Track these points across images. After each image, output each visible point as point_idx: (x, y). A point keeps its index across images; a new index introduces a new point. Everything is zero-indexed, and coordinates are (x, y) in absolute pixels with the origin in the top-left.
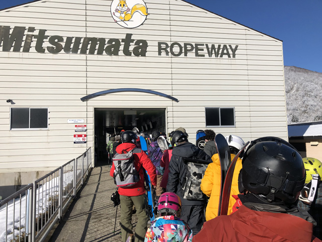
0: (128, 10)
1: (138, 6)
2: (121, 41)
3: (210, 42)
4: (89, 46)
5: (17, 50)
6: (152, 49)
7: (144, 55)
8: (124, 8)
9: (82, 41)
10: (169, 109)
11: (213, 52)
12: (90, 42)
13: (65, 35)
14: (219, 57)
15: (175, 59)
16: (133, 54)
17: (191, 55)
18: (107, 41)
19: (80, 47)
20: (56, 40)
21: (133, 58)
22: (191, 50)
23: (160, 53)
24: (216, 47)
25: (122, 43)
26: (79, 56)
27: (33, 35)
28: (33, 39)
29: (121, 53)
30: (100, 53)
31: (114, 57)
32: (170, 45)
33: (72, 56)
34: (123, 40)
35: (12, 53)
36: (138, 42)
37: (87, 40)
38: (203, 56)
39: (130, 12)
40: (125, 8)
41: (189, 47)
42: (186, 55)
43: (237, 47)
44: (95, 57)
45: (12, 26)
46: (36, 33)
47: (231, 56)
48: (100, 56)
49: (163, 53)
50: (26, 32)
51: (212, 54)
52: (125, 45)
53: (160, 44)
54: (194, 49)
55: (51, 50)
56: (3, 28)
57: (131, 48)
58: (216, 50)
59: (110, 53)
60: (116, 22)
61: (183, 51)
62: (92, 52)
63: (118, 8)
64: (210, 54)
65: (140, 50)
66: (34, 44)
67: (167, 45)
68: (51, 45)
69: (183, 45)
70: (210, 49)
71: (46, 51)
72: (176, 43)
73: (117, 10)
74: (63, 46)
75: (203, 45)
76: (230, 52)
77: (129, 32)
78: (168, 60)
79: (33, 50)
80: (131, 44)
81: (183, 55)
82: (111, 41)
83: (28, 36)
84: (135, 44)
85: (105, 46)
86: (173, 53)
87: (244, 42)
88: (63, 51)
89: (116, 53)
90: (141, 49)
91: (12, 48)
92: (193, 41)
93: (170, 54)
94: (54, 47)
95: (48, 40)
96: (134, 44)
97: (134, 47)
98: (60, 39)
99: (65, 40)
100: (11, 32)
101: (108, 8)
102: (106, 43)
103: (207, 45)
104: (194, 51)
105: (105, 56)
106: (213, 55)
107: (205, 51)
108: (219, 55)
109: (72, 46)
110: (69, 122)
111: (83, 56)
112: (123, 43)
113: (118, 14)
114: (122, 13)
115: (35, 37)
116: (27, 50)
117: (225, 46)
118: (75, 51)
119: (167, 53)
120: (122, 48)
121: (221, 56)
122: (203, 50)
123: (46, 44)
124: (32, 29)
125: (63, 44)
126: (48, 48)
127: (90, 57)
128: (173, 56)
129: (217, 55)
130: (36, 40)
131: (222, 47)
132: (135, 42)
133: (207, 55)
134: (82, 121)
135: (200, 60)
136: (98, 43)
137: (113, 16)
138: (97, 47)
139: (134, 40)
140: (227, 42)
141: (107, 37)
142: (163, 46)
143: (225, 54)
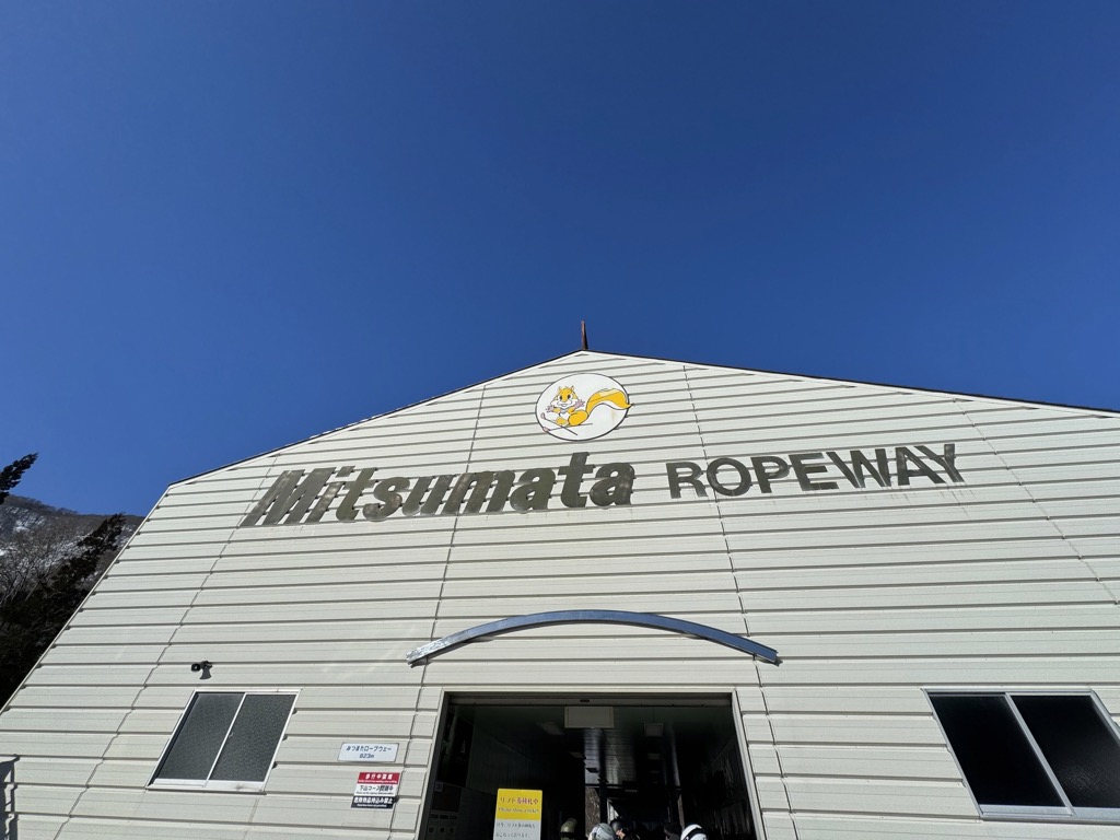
0: (581, 403)
1: (602, 394)
2: (556, 472)
3: (841, 446)
4: (470, 492)
5: (294, 519)
6: (649, 484)
7: (624, 502)
8: (569, 402)
9: (454, 483)
10: (746, 700)
11: (865, 471)
12: (474, 483)
13: (416, 474)
14: (894, 486)
15: (730, 506)
16: (589, 503)
17: (788, 486)
18: (518, 475)
19: (446, 498)
21: (592, 512)
22: (784, 470)
23: (675, 492)
25: (558, 478)
26: (435, 521)
27: (345, 483)
28: (341, 492)
29: (555, 502)
30: (495, 507)
31: (534, 517)
32: (704, 468)
33: (420, 522)
34: (562, 470)
35: (278, 529)
36: (607, 469)
37: (467, 479)
39: (583, 408)
40: (572, 402)
41: (771, 468)
42: (765, 488)
43: (950, 448)
44: (482, 519)
46: (353, 477)
47: (944, 476)
48: (493, 517)
49: (688, 493)
50: (332, 479)
51: (862, 478)
52: (566, 481)
53: (672, 468)
54: (792, 470)
55: (372, 513)
57: (585, 487)
59: (522, 505)
60: (548, 432)
61: (754, 479)
62: (473, 509)
63: (555, 403)
64: (855, 478)
65: (613, 489)
66: (337, 502)
67: (697, 470)
68: (375, 501)
69: (748, 463)
70: (850, 466)
71: (360, 515)
72: (725, 460)
73: (551, 409)
74: (405, 500)
75: (819, 456)
76: (934, 466)
77: (580, 448)
78: (706, 508)
79: (329, 515)
80: (585, 476)
81: (755, 490)
82: (529, 474)
83: (332, 485)
84: (597, 476)
85: (513, 489)
86: (719, 489)
88: (399, 512)
89: (540, 504)
90: (616, 486)
91: (286, 517)
92: (782, 449)
93: (709, 491)
94: (382, 503)
95: (372, 490)
96: (593, 475)
97: (593, 482)
98: (403, 483)
99: (412, 486)
100: (300, 483)
101: (531, 408)
102: (516, 481)
103: (832, 455)
104: (792, 474)
105: (509, 515)
106: (870, 482)
107: (834, 471)
108: (894, 480)
109: (425, 498)
110: (344, 756)
111: (449, 521)
112: (564, 477)
113: (553, 416)
114: (562, 411)
115: (348, 485)
116: (316, 517)
117: (902, 452)
118: (430, 508)
119: (700, 489)
120: (558, 489)
121: (903, 482)
122: (822, 469)
123: (366, 499)
124: (346, 472)
126: (367, 507)
127: (467, 521)
128: (720, 496)
129: (883, 476)
130: (347, 491)
131: (890, 455)
132: (596, 470)
133: (845, 484)
134: (391, 754)
136: (496, 482)
137: (541, 421)
138: (490, 493)
139: (594, 466)
141: (520, 468)
142: (684, 472)
143: (913, 473)
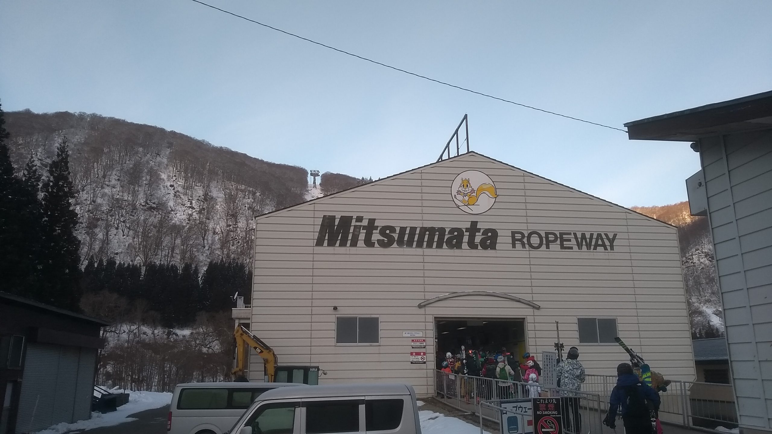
0: (473, 191)
1: (484, 187)
2: (464, 230)
3: (579, 230)
4: (426, 237)
5: (343, 244)
6: (504, 240)
7: (494, 248)
8: (467, 189)
9: (418, 232)
10: (529, 319)
11: (584, 243)
12: (428, 233)
13: (398, 225)
14: (592, 250)
15: (534, 253)
16: (479, 247)
17: (555, 247)
18: (447, 230)
19: (416, 239)
20: (388, 232)
21: (480, 252)
22: (555, 241)
23: (514, 246)
24: (588, 236)
25: (465, 233)
26: (414, 250)
27: (361, 226)
28: (362, 231)
29: (465, 245)
30: (440, 246)
31: (456, 252)
32: (526, 235)
33: (406, 250)
34: (467, 230)
35: (337, 249)
36: (486, 231)
37: (424, 230)
38: (571, 248)
39: (475, 194)
40: (469, 190)
41: (551, 237)
42: (548, 247)
43: (615, 235)
44: (433, 251)
45: (338, 216)
46: (365, 223)
47: (609, 248)
48: (439, 250)
49: (518, 245)
50: (354, 223)
51: (582, 245)
53: (513, 233)
54: (559, 240)
55: (382, 244)
56: (328, 219)
57: (478, 239)
58: (588, 240)
59: (451, 246)
60: (458, 207)
61: (544, 242)
62: (430, 246)
63: (460, 189)
64: (580, 246)
65: (489, 241)
66: (362, 236)
67: (522, 234)
68: (382, 238)
69: (543, 235)
70: (579, 240)
71: (376, 245)
72: (535, 233)
73: (459, 192)
74: (396, 238)
75: (570, 234)
76: (607, 243)
77: (474, 219)
78: (525, 254)
79: (361, 243)
80: (477, 234)
81: (544, 247)
82: (452, 230)
83: (355, 226)
84: (482, 234)
85: (446, 237)
86: (531, 245)
87: (624, 229)
88: (395, 245)
89: (459, 246)
91: (338, 242)
92: (557, 229)
93: (527, 246)
94: (386, 239)
95: (378, 231)
97: (480, 238)
98: (392, 229)
99: (398, 232)
100: (336, 223)
101: (448, 190)
102: (447, 233)
103: (575, 234)
104: (558, 242)
105: (445, 250)
106: (584, 248)
107: (574, 241)
108: (592, 247)
109: (406, 238)
110: (404, 335)
111: (419, 251)
112: (468, 233)
113: (460, 197)
114: (465, 195)
115: (364, 227)
116: (354, 244)
117: (599, 235)
118: (410, 244)
119: (523, 245)
120: (466, 239)
121: (595, 248)
122: (570, 240)
123: (376, 236)
124: (359, 219)
125: (396, 236)
126: (378, 241)
127: (428, 251)
128: (531, 249)
129: (589, 246)
130: (365, 231)
131: (595, 236)
132: (482, 231)
133: (576, 248)
134: (420, 334)
135: (566, 254)
136: (438, 233)
137: (455, 199)
138: (436, 239)
139: (481, 229)
140: (602, 230)
141: (448, 226)
142: (518, 236)
143: (600, 245)
